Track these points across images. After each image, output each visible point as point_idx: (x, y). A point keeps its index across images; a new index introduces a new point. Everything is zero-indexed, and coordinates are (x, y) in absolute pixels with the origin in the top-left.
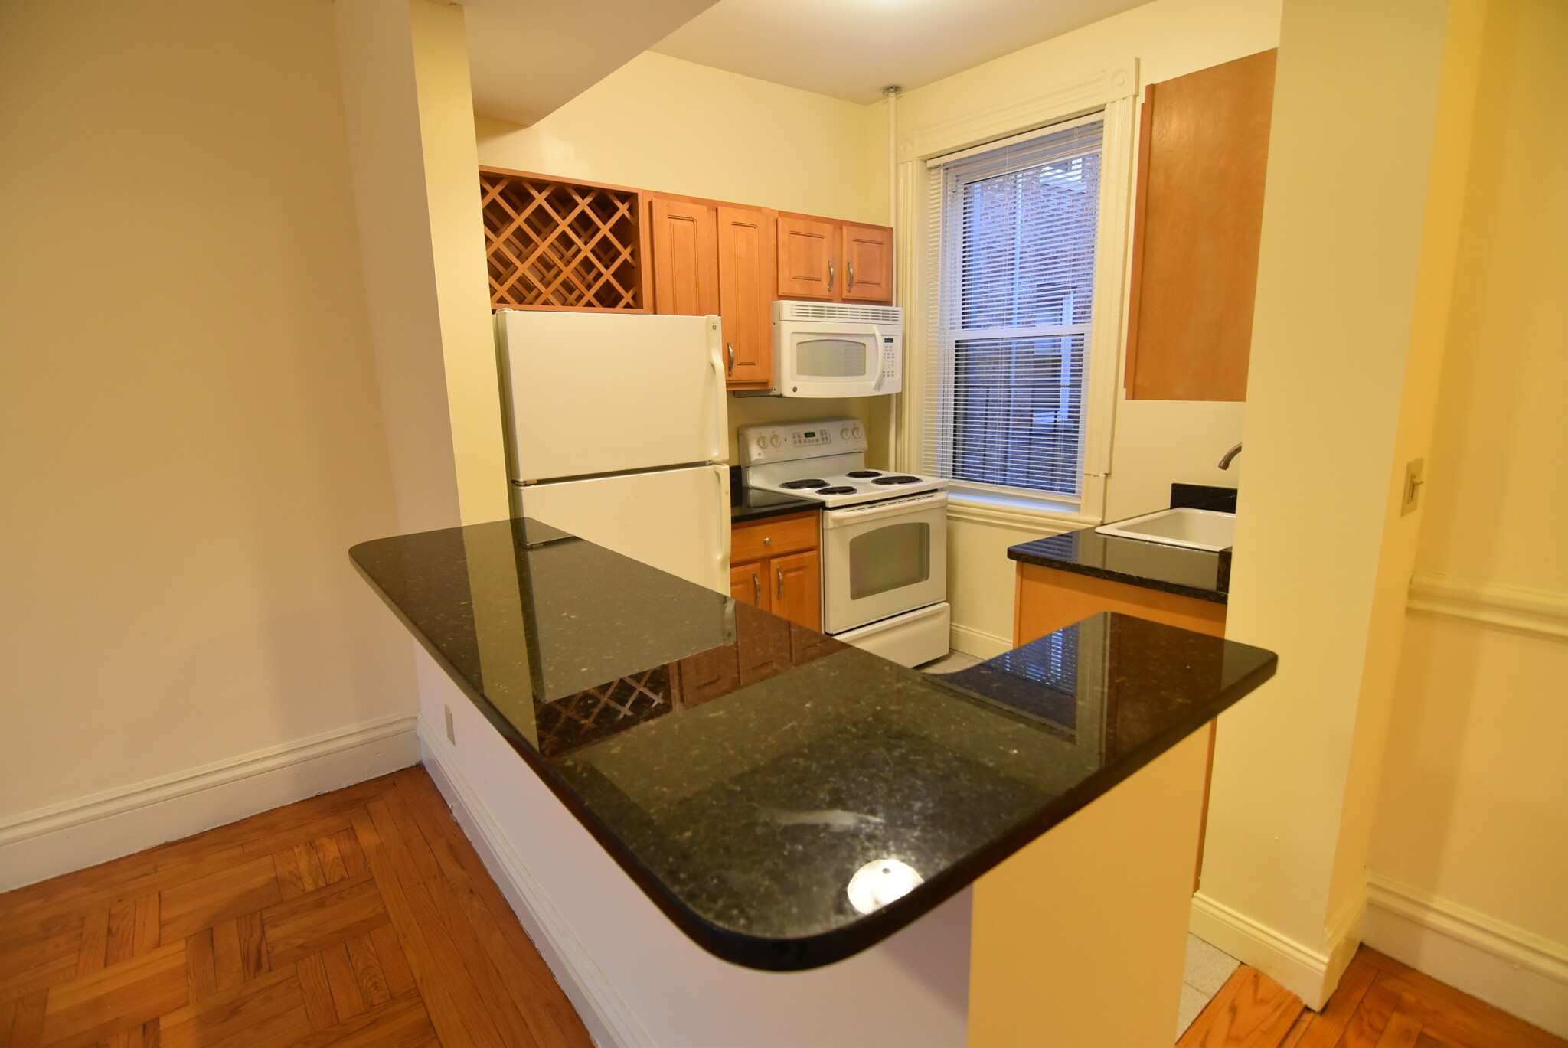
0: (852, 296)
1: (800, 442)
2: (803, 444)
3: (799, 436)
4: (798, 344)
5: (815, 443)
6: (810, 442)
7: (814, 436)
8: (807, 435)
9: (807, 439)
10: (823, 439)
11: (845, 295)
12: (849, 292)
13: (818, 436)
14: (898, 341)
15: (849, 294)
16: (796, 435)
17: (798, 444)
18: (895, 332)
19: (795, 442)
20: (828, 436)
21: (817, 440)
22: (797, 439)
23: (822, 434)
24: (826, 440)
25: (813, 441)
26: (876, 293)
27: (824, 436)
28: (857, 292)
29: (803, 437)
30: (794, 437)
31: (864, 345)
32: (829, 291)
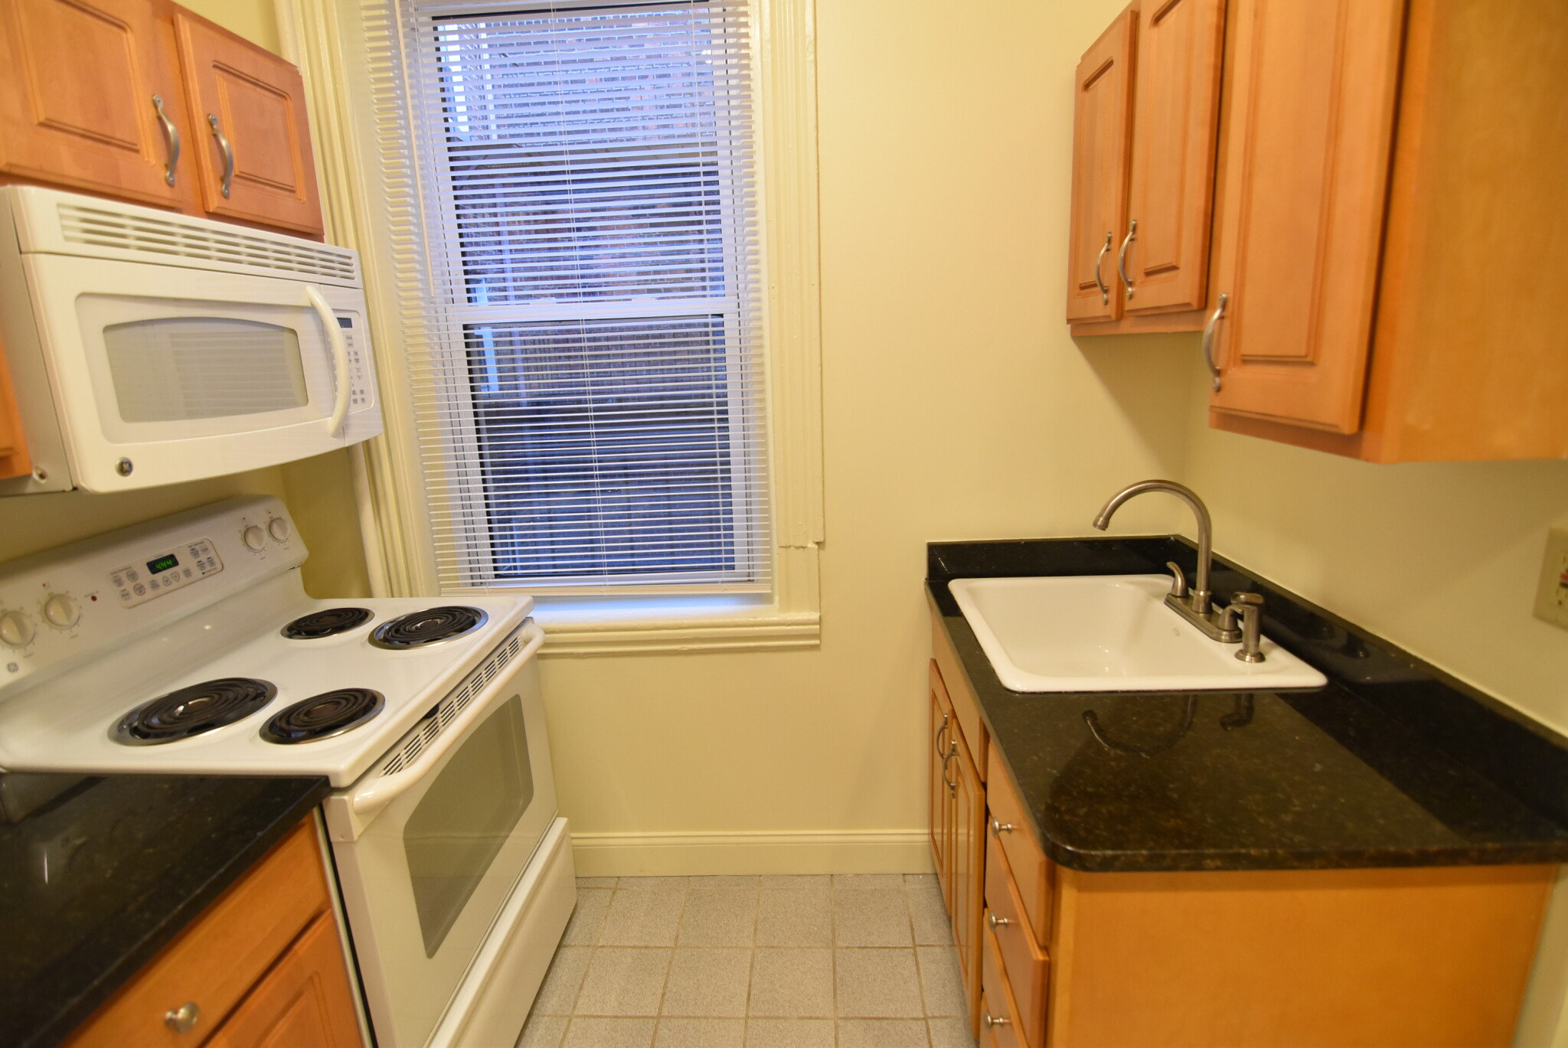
0: (233, 207)
1: (140, 590)
2: (149, 593)
3: (133, 576)
4: (108, 329)
5: (183, 579)
6: (167, 581)
7: (176, 563)
8: (154, 567)
9: (159, 576)
10: (201, 565)
11: (214, 203)
12: (226, 196)
13: (185, 560)
14: (359, 322)
15: (224, 203)
16: (123, 575)
17: (135, 598)
18: (350, 301)
19: (125, 595)
20: (212, 554)
21: (188, 573)
22: (129, 585)
23: (195, 553)
24: (209, 566)
25: (176, 577)
26: (287, 210)
27: (203, 558)
28: (242, 198)
29: (145, 576)
30: (118, 582)
31: (293, 332)
32: (171, 185)
